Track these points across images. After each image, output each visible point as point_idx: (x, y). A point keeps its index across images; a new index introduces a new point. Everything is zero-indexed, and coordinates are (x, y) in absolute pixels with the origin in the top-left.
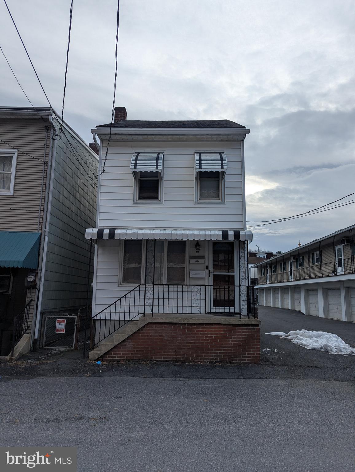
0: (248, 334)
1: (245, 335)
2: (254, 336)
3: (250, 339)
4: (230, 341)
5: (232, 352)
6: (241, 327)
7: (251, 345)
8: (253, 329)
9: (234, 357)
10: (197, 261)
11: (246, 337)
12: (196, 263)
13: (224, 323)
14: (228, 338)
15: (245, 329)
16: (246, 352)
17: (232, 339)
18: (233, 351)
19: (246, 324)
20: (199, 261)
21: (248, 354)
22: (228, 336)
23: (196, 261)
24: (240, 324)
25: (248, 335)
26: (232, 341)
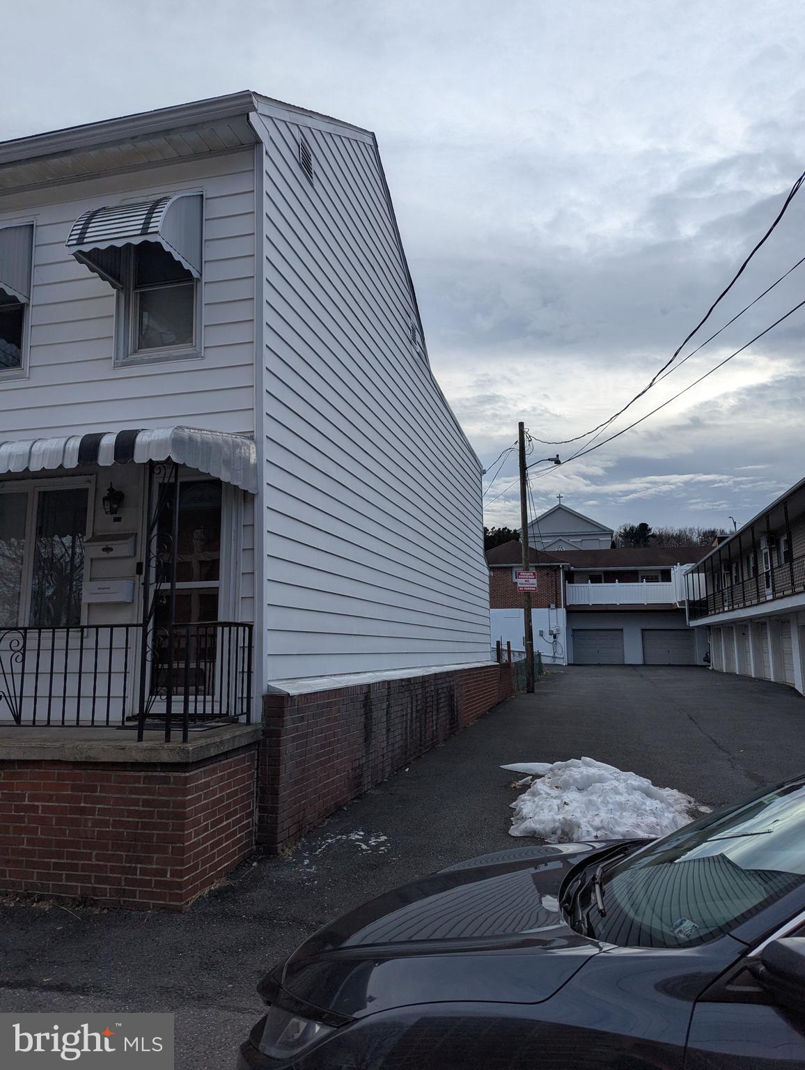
0: (145, 797)
1: (135, 802)
2: (166, 804)
3: (151, 815)
4: (90, 825)
5: (94, 862)
6: (132, 773)
7: (155, 839)
8: (165, 780)
9: (100, 880)
10: (107, 549)
11: (141, 809)
12: (105, 554)
13: (72, 759)
14: (82, 811)
15: (137, 779)
16: (139, 866)
17: (94, 815)
18: (97, 860)
19: (140, 760)
20: (112, 549)
21: (143, 872)
22: (82, 805)
23: (103, 550)
24: (120, 761)
25: (147, 803)
26: (97, 823)
